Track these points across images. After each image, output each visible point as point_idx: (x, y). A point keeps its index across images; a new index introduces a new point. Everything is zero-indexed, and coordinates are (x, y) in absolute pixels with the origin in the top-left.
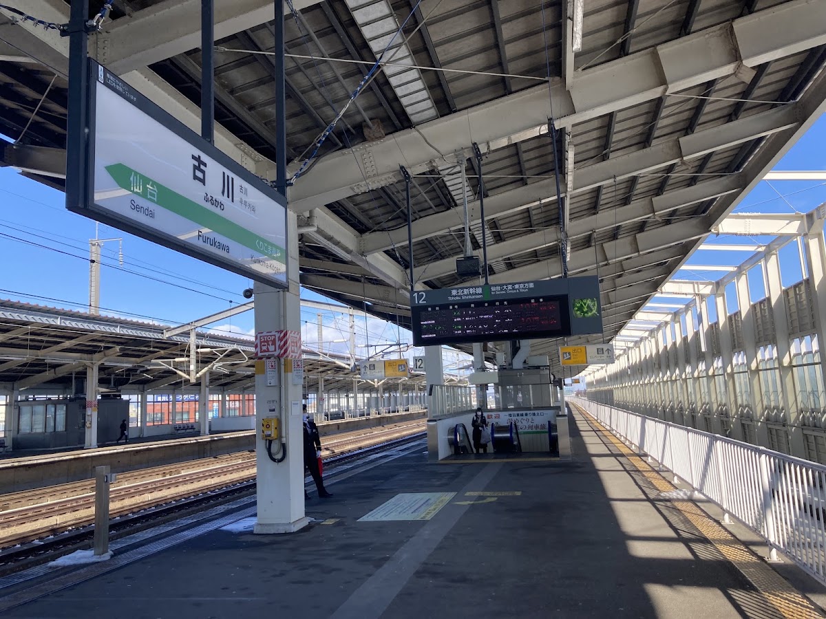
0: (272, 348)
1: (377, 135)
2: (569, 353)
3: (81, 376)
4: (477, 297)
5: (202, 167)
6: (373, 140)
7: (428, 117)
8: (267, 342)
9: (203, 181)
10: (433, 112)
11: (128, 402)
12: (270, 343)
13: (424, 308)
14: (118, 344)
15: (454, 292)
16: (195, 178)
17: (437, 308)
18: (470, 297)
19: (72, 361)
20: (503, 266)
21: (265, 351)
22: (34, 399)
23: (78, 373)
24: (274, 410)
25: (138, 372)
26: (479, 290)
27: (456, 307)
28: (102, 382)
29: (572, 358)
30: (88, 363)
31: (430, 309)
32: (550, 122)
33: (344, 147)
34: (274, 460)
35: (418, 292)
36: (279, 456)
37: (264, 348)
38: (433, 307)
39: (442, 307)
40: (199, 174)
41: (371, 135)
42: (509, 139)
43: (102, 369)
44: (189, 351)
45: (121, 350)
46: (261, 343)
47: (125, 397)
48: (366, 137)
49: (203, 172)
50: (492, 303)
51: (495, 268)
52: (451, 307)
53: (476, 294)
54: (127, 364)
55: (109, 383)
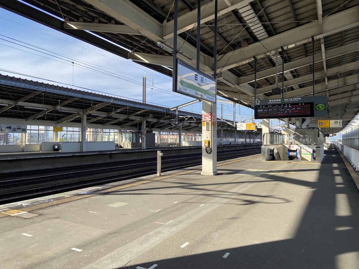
0: (207, 118)
1: (246, 45)
2: (322, 123)
3: (141, 124)
4: (279, 102)
5: (197, 77)
6: (244, 47)
7: (265, 37)
8: (206, 116)
9: (197, 80)
10: (267, 36)
11: (155, 134)
12: (207, 116)
13: (259, 106)
14: (152, 114)
15: (270, 101)
16: (195, 79)
17: (264, 106)
18: (276, 103)
19: (138, 119)
20: (298, 87)
21: (205, 119)
22: (126, 131)
23: (139, 123)
24: (208, 138)
25: (159, 123)
26: (280, 100)
27: (271, 106)
28: (147, 126)
29: (323, 125)
30: (142, 119)
31: (261, 106)
32: (312, 37)
33: (234, 50)
34: (208, 153)
35: (257, 101)
36: (209, 152)
37: (205, 118)
38: (262, 106)
39: (266, 106)
40: (196, 79)
41: (243, 46)
42: (296, 44)
43: (147, 122)
44: (175, 117)
45: (153, 116)
46: (204, 116)
47: (154, 132)
48: (242, 46)
49: (197, 78)
50: (284, 105)
51: (294, 88)
52: (269, 106)
53: (278, 102)
54: (155, 121)
55: (149, 127)
